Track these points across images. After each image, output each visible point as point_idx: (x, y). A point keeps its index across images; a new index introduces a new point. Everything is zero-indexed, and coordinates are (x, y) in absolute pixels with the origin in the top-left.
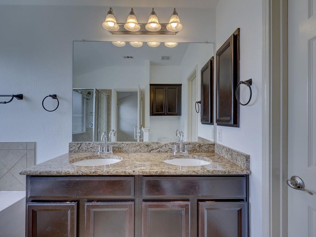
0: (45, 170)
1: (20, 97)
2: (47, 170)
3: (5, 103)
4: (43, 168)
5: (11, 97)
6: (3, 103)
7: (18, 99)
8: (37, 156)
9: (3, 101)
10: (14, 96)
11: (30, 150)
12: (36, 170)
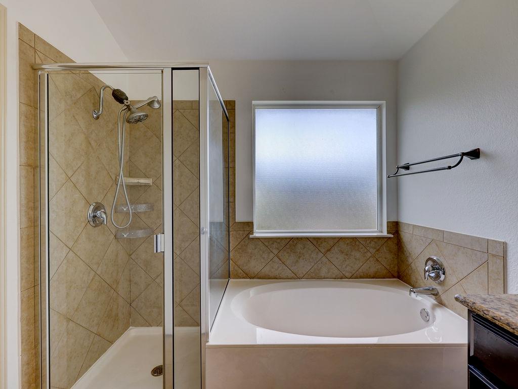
0: (507, 317)
1: (475, 154)
2: (511, 320)
3: (450, 168)
4: (504, 310)
5: (460, 157)
6: (447, 169)
7: (472, 159)
8: (508, 273)
9: (446, 166)
10: (464, 154)
11: (494, 256)
12: (485, 307)
